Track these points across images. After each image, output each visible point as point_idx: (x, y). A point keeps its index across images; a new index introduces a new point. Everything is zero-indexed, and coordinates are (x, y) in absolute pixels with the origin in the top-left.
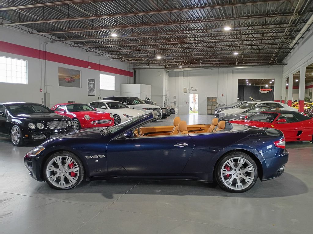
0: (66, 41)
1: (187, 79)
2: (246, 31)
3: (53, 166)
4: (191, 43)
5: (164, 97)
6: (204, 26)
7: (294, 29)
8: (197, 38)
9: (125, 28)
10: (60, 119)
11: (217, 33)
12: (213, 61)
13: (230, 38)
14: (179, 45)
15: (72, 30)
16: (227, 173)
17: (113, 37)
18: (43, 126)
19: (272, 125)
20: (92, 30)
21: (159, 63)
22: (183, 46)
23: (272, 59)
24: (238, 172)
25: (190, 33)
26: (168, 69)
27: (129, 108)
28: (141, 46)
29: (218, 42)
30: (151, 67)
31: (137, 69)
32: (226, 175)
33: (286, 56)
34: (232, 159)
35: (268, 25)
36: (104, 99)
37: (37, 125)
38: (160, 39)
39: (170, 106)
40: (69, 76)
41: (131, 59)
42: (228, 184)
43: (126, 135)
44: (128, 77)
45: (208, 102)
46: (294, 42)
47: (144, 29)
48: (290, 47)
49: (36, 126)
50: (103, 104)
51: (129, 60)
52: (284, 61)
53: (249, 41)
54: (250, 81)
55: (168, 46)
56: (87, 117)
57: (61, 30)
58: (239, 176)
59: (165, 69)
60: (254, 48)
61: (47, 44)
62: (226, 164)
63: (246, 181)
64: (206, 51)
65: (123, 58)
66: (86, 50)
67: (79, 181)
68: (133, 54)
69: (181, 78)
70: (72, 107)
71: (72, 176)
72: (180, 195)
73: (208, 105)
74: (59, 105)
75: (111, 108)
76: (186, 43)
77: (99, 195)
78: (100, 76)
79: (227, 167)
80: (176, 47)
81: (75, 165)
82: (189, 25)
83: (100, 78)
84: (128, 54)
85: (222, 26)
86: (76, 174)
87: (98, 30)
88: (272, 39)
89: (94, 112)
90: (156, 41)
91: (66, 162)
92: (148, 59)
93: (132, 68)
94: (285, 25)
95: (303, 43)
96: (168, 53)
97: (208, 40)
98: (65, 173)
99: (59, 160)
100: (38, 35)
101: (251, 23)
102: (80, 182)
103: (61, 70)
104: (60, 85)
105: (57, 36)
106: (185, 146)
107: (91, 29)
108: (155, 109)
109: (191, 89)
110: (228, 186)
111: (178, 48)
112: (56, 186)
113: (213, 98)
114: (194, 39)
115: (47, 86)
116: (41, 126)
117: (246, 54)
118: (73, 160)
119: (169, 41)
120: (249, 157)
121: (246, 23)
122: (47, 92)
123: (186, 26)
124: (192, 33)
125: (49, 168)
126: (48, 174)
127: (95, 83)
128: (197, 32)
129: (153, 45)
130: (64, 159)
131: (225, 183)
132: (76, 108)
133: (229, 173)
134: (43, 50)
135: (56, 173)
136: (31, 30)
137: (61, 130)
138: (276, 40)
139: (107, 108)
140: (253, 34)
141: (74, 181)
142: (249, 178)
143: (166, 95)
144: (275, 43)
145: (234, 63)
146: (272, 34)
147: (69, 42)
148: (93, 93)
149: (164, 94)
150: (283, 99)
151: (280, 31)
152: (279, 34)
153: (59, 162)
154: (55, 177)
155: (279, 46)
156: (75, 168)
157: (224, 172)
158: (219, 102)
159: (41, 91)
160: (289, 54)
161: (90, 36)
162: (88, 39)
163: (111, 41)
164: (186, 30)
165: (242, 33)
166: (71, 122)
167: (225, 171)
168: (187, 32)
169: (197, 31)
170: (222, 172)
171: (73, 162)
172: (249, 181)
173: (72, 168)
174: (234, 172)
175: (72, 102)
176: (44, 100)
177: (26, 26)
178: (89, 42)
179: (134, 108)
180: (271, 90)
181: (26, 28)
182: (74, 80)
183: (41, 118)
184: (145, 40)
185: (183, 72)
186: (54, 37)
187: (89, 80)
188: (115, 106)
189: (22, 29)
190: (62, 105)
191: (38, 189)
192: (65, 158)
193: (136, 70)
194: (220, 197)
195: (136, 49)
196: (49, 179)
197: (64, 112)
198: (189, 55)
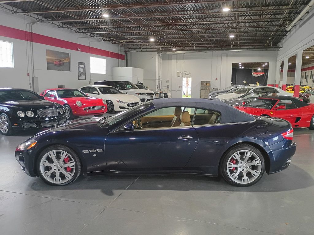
0: (54, 22)
1: (180, 62)
2: (244, 12)
3: (47, 161)
4: (186, 25)
5: (157, 81)
6: (201, 6)
7: (293, 11)
8: (192, 19)
9: (117, 8)
10: (51, 107)
11: (214, 14)
12: (207, 44)
13: (227, 20)
14: (174, 27)
15: (61, 10)
16: (233, 166)
17: (104, 18)
18: (33, 114)
19: (271, 112)
20: (82, 10)
21: (152, 46)
22: (177, 27)
23: (268, 42)
24: (244, 165)
25: (185, 14)
26: (161, 52)
27: (122, 93)
28: (134, 27)
29: (214, 24)
30: (143, 50)
31: (129, 51)
32: (232, 168)
33: (282, 38)
34: (238, 152)
35: (267, 6)
36: (95, 83)
37: (27, 113)
38: (154, 20)
39: (163, 90)
40: (58, 59)
41: (122, 41)
42: (234, 178)
43: (125, 128)
44: (120, 60)
45: (201, 86)
46: (292, 24)
47: (137, 9)
48: (288, 30)
49: (25, 114)
50: (95, 89)
51: (121, 43)
52: (280, 44)
53: (246, 23)
54: (243, 64)
55: (162, 28)
56: (79, 103)
57: (48, 9)
58: (245, 170)
59: (158, 52)
60: (251, 30)
61: (33, 24)
62: (232, 158)
63: (253, 175)
64: (201, 33)
65: (114, 40)
66: (75, 31)
67: (76, 176)
68: (125, 36)
69: (174, 61)
70: (62, 93)
71: (68, 172)
72: (183, 190)
73: (201, 89)
74: (48, 91)
75: (103, 93)
76: (181, 25)
77: (98, 191)
78: (90, 59)
79: (233, 160)
80: (170, 29)
81: (71, 160)
82: (185, 6)
83: (91, 61)
84: (119, 36)
85: (220, 7)
86: (73, 169)
87: (88, 10)
88: (269, 22)
89: (86, 97)
90: (149, 22)
91: (61, 157)
92: (140, 42)
93: (124, 50)
94: (284, 7)
95: (301, 26)
96: (161, 35)
97: (204, 22)
98: (60, 169)
99: (53, 154)
100: (24, 15)
101: (250, 4)
102: (77, 178)
103: (49, 52)
104: (49, 68)
105: (43, 16)
106: (190, 139)
107: (80, 8)
108: (148, 94)
109: (184, 72)
110: (233, 180)
111: (173, 29)
112: (51, 182)
113: (206, 82)
114: (189, 20)
115: (35, 70)
116: (30, 114)
117: (241, 36)
118: (69, 154)
119: (163, 23)
120: (256, 149)
121: (245, 4)
122: (35, 76)
123: (182, 7)
124: (188, 14)
125: (43, 163)
126: (42, 170)
127: (85, 66)
128: (193, 14)
129: (147, 26)
130: (58, 153)
131: (231, 178)
132: (67, 93)
133: (235, 166)
134: (29, 31)
135: (51, 168)
136: (15, 9)
137: (52, 118)
138: (273, 23)
139: (99, 93)
140: (251, 15)
141: (70, 177)
142: (256, 172)
143: (159, 79)
144: (272, 25)
145: (228, 46)
146: (270, 16)
147: (56, 22)
148: (83, 77)
149: (157, 78)
150: (277, 83)
151: (279, 13)
152: (277, 16)
153: (53, 157)
154: (49, 173)
155: (276, 29)
156: (71, 163)
157: (230, 166)
158: (212, 87)
159: (28, 75)
160: (285, 37)
161: (79, 15)
162: (77, 19)
163: (102, 22)
164: (182, 11)
165: (239, 14)
166: (63, 109)
167: (231, 164)
168: (183, 13)
169: (193, 12)
170: (228, 165)
171: (69, 157)
172: (256, 174)
173: (68, 162)
174: (241, 165)
175: (62, 87)
176: (32, 85)
177: (10, 5)
178: (79, 23)
179: (127, 93)
180: (264, 73)
181: (10, 8)
182: (63, 63)
183: (29, 105)
184: (138, 21)
185: (176, 55)
186: (40, 17)
187: (79, 63)
188: (107, 91)
189: (6, 8)
190: (51, 91)
191: (32, 186)
192: (60, 153)
193: (128, 53)
194: (225, 192)
195: (129, 31)
196: (43, 175)
197: (53, 98)
198: (183, 37)
